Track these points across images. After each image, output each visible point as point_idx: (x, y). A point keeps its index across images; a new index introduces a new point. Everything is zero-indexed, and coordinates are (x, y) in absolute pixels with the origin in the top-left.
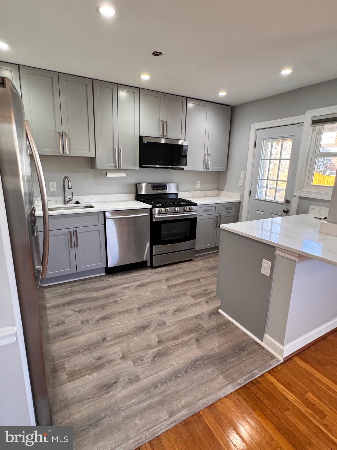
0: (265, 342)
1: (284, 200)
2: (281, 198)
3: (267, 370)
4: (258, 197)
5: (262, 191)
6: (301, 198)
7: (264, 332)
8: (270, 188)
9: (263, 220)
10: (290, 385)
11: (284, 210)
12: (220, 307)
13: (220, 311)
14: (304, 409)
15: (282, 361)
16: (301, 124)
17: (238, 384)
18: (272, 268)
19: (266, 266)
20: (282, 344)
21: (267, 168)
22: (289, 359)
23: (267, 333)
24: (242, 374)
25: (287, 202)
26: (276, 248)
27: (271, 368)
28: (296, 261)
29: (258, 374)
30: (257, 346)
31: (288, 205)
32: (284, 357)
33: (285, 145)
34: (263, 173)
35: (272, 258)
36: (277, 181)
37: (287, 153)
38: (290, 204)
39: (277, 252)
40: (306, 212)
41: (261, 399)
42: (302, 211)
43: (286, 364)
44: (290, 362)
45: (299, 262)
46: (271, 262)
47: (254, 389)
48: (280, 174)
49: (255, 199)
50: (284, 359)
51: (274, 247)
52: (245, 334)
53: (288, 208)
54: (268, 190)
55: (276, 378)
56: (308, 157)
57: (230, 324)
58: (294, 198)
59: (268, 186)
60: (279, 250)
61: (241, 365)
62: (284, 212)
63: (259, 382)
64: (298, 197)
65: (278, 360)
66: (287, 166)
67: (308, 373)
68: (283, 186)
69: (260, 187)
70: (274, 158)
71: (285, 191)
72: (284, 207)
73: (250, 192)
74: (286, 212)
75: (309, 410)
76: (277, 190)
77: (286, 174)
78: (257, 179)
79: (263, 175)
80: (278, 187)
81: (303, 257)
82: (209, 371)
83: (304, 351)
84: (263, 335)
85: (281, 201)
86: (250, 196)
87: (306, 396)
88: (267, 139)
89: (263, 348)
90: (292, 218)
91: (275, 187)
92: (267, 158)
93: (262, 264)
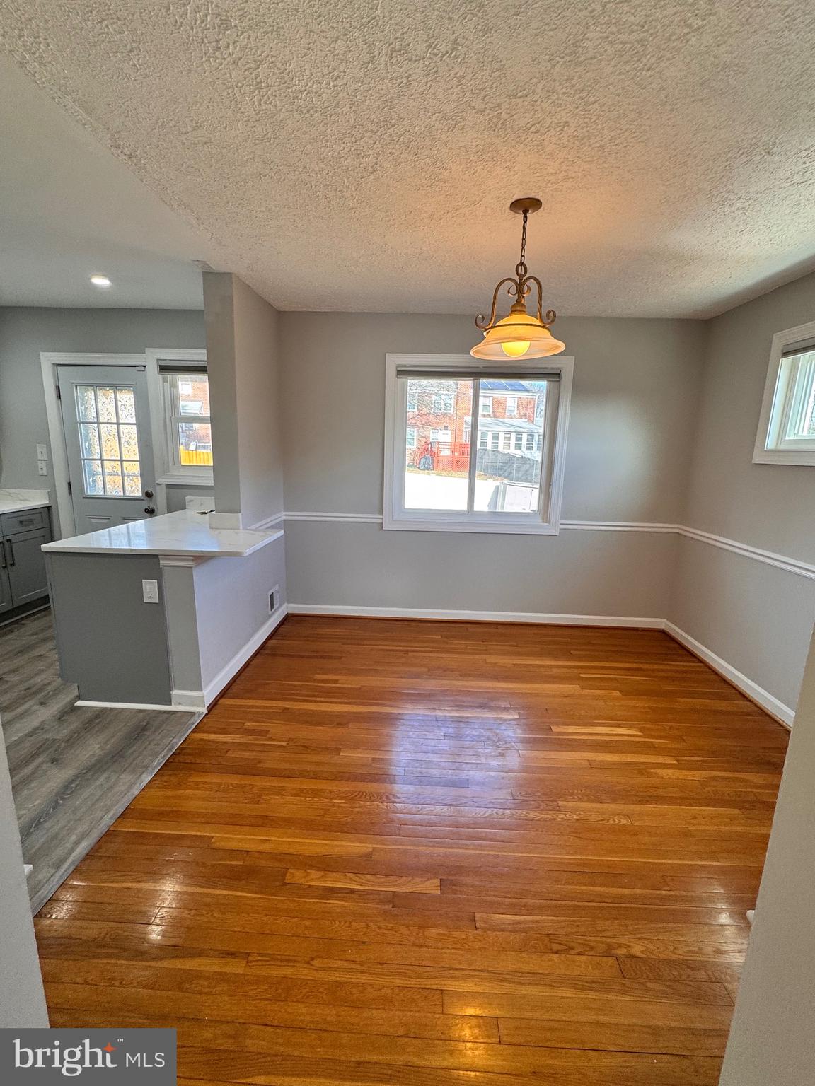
0: (176, 704)
1: (142, 493)
2: (135, 489)
3: (190, 731)
4: (90, 492)
5: (94, 481)
6: (169, 486)
7: (170, 689)
8: (111, 475)
9: (109, 531)
10: (224, 728)
11: (146, 509)
12: (79, 698)
13: (79, 703)
14: (244, 740)
15: (206, 711)
16: (143, 368)
17: (156, 767)
18: (160, 587)
19: (150, 590)
20: (200, 689)
21: (97, 439)
22: (212, 707)
23: (175, 689)
24: (156, 755)
25: (148, 495)
26: (160, 557)
27: (194, 726)
28: (191, 567)
29: (179, 741)
30: (166, 715)
31: (151, 500)
32: (207, 705)
33: (121, 400)
34: (90, 448)
35: (157, 574)
36: (121, 461)
37: (129, 415)
38: (153, 497)
39: (162, 562)
40: (182, 507)
41: (193, 761)
42: (175, 506)
43: (211, 713)
44: (217, 707)
45: (196, 566)
46: (156, 581)
47: (181, 758)
48: (123, 449)
49: (84, 498)
50: (208, 708)
51: (156, 556)
52: (140, 711)
53: (152, 506)
54: (107, 479)
55: (204, 732)
56: (165, 422)
57: (108, 712)
58: (158, 487)
59: (106, 470)
60: (163, 559)
61: (152, 746)
62: (147, 512)
63: (184, 749)
64: (164, 487)
65: (200, 714)
66: (135, 436)
67: (240, 706)
68: (136, 468)
69: (89, 474)
70: (106, 421)
71: (139, 478)
72: (146, 505)
73: (69, 485)
74: (151, 512)
75: (250, 737)
76: (126, 478)
77: (135, 447)
78: (80, 460)
79: (89, 452)
80: (125, 471)
81: (201, 558)
82: (102, 779)
83: (229, 688)
84: (170, 695)
85: (136, 495)
86: (70, 492)
87: (245, 727)
88: (82, 384)
89: (175, 712)
90: (161, 519)
91: (120, 472)
92: (91, 421)
93: (144, 588)
